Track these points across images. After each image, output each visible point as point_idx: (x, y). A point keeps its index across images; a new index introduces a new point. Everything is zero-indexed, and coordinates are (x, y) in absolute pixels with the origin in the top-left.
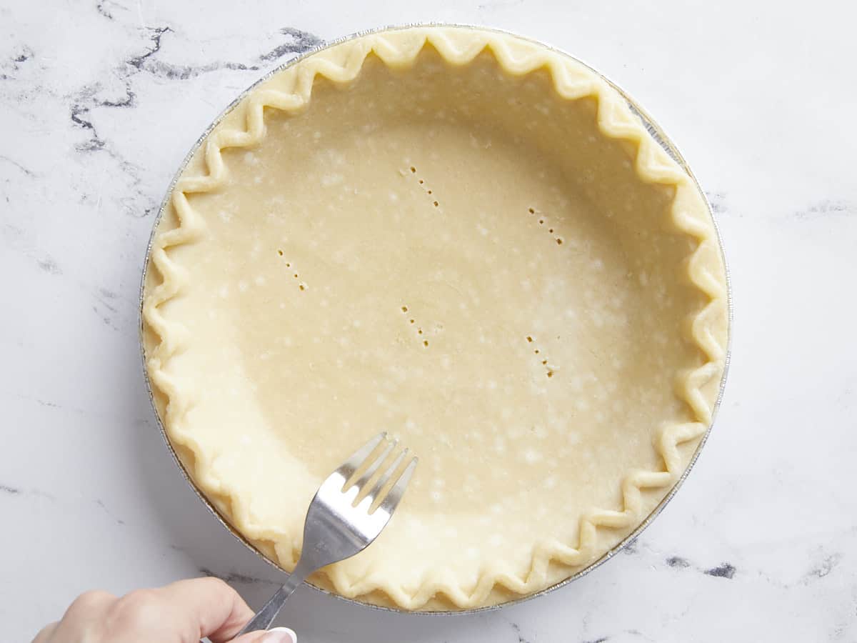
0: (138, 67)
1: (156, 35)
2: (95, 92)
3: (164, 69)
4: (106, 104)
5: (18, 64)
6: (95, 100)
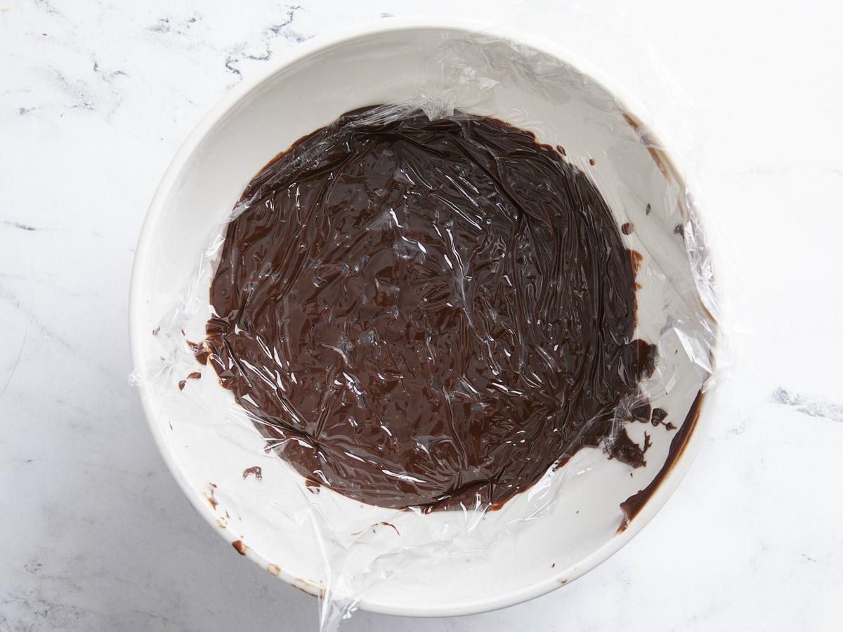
0: (276, 33)
1: (291, 11)
2: (244, 48)
3: (295, 36)
4: (251, 57)
5: (190, 24)
6: (243, 54)
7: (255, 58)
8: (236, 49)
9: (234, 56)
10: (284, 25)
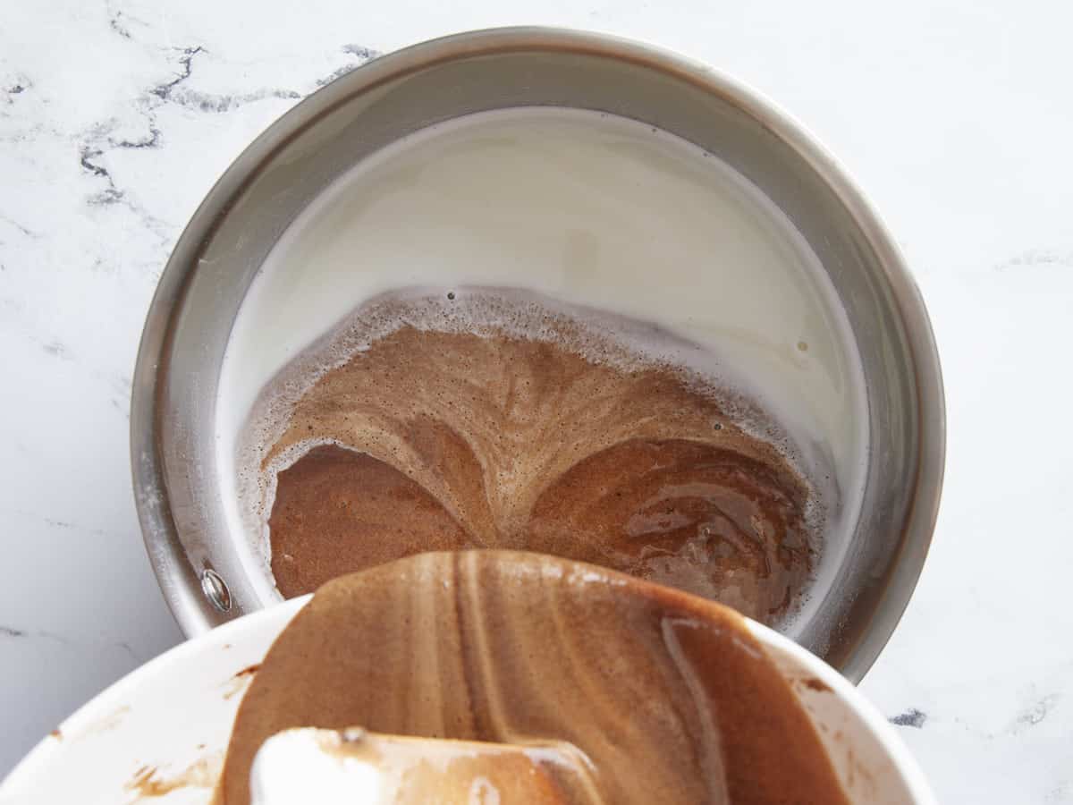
0: (163, 98)
1: (186, 56)
2: (111, 130)
3: (197, 100)
4: (124, 144)
5: (13, 96)
6: (110, 140)
7: (131, 145)
8: (98, 132)
9: (94, 145)
10: (177, 82)
